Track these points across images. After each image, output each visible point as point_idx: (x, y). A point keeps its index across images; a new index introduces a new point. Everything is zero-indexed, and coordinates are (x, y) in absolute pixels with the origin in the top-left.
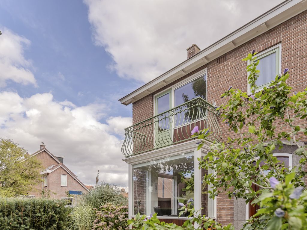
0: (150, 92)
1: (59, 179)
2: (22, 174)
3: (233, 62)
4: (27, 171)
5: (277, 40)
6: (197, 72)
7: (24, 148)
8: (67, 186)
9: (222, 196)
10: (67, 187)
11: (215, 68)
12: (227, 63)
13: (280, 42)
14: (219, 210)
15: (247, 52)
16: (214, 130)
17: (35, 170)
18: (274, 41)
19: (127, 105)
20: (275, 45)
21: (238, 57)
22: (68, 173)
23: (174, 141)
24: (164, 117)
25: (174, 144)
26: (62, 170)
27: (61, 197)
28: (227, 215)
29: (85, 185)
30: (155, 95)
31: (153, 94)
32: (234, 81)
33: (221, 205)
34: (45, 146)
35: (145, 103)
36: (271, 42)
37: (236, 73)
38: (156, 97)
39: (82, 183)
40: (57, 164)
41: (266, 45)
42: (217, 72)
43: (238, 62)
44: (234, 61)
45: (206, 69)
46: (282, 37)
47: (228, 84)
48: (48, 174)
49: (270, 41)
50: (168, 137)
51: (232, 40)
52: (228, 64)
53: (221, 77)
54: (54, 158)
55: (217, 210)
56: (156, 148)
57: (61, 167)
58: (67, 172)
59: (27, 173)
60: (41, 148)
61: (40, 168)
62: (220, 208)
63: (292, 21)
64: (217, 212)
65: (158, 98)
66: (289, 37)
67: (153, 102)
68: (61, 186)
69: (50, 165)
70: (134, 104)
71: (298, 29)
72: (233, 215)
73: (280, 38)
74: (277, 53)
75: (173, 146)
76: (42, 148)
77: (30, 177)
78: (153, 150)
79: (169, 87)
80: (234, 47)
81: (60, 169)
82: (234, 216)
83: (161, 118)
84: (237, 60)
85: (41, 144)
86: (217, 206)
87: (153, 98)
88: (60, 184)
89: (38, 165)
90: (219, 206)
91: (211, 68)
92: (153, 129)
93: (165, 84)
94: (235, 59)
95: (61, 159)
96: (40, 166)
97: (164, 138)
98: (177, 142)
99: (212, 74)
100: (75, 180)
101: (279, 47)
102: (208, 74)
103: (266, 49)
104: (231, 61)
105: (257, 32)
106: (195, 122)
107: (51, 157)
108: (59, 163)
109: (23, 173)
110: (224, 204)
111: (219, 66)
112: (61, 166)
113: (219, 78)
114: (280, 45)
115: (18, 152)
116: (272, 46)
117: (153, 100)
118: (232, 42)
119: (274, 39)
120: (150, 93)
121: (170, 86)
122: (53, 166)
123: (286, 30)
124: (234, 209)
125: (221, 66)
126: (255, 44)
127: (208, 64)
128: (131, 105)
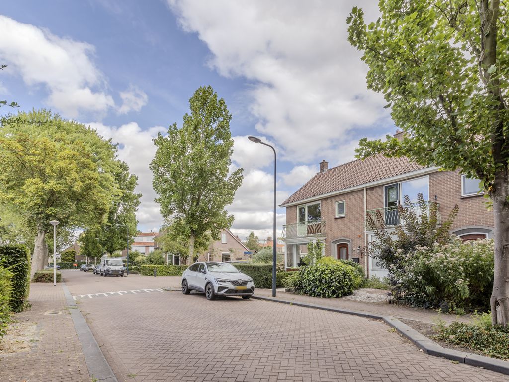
10: (227, 243)
11: (323, 202)
13: (345, 200)
22: (227, 232)
31: (297, 206)
32: (330, 210)
35: (293, 210)
37: (331, 207)
42: (325, 204)
43: (332, 203)
46: (346, 198)
49: (342, 198)
65: (299, 208)
67: (297, 210)
68: (222, 242)
70: (287, 208)
71: (350, 197)
74: (344, 203)
94: (331, 201)
100: (233, 237)
103: (341, 201)
104: (329, 201)
113: (325, 207)
117: (297, 208)
121: (305, 204)
125: (326, 202)
126: (337, 198)
127: (321, 200)
128: (285, 208)
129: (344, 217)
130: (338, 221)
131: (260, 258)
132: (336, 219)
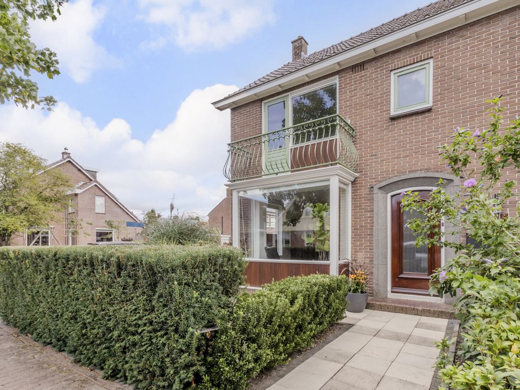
0: (258, 96)
1: (94, 203)
2: (40, 195)
3: (372, 73)
4: (48, 190)
5: (428, 54)
6: (325, 79)
7: (42, 157)
8: (104, 212)
9: (359, 235)
10: (105, 214)
11: (349, 78)
12: (364, 73)
13: (432, 57)
14: (355, 252)
15: (390, 64)
16: (348, 153)
17: (61, 189)
18: (424, 55)
19: (221, 110)
20: (424, 60)
21: (379, 67)
22: (106, 194)
23: (292, 167)
24: (277, 136)
25: (292, 172)
26: (97, 190)
27: (97, 229)
28: (365, 258)
29: (130, 211)
30: (263, 102)
31: (261, 100)
32: (373, 96)
33: (357, 246)
34: (69, 154)
35: (250, 111)
36: (421, 56)
37: (377, 88)
38: (265, 103)
39: (126, 209)
40: (88, 181)
41: (414, 59)
42: (351, 82)
43: (379, 74)
44: (374, 72)
45: (337, 76)
46: (434, 52)
47: (366, 99)
48: (76, 195)
49: (419, 54)
50: (284, 161)
51: (374, 48)
52: (367, 75)
53: (357, 89)
54: (84, 171)
55: (352, 252)
56: (266, 173)
57: (96, 185)
58: (104, 193)
59: (47, 193)
60: (63, 157)
61: (68, 186)
62: (356, 249)
63: (445, 35)
64: (352, 254)
65: (268, 106)
66: (442, 53)
67: (261, 110)
68: (96, 212)
69: (78, 182)
70: (233, 110)
71: (453, 46)
72: (372, 258)
73: (431, 53)
74: (427, 69)
75: (290, 173)
76: (65, 156)
77: (53, 199)
78: (261, 176)
79: (284, 93)
80: (374, 55)
81: (94, 188)
82: (374, 259)
83: (272, 137)
84: (378, 71)
85: (64, 151)
86: (352, 246)
87: (261, 105)
88: (95, 209)
89: (66, 183)
90: (355, 246)
91: (344, 77)
92: (261, 150)
93: (280, 90)
94: (375, 69)
95: (94, 173)
96: (69, 184)
97: (279, 162)
98: (295, 169)
99: (345, 85)
100: (116, 204)
101: (429, 63)
102: (339, 84)
103: (414, 63)
104: (370, 70)
105: (404, 41)
106: (322, 141)
107: (79, 170)
108: (91, 180)
109: (41, 193)
110: (361, 245)
111: (354, 76)
112: (96, 183)
113: (354, 90)
114: (431, 61)
115: (33, 162)
116: (421, 61)
117: (261, 108)
118: (373, 50)
119: (424, 52)
120: (257, 98)
121: (286, 92)
122: (82, 183)
123: (439, 44)
124: (374, 251)
125: (357, 75)
126: (401, 56)
127: (340, 72)
128: (229, 110)
129: (429, 110)
130: (401, 123)
131: (163, 235)
132: (393, 119)
